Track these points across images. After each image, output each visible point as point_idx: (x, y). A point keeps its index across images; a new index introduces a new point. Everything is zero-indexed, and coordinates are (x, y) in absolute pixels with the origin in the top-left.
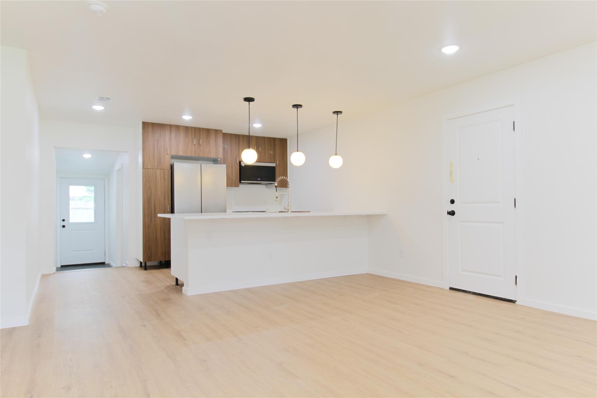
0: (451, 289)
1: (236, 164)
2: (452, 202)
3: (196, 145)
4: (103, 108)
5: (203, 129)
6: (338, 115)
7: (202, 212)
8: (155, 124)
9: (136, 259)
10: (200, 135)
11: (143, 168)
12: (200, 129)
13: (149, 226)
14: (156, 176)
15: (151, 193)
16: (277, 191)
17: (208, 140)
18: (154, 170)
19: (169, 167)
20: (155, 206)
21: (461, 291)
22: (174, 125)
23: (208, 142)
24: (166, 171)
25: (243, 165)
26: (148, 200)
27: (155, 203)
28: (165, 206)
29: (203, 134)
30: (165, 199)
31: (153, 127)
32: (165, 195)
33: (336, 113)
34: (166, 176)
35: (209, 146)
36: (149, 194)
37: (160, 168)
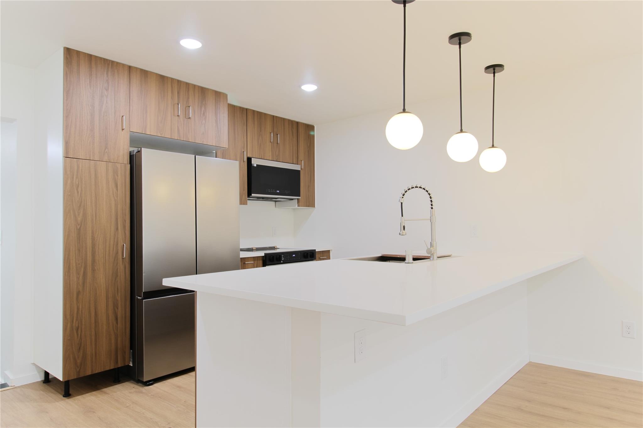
1: (242, 161)
3: (181, 116)
5: (194, 86)
8: (96, 57)
9: (34, 364)
10: (188, 98)
11: (66, 155)
12: (187, 84)
13: (78, 293)
14: (96, 178)
15: (85, 215)
17: (203, 109)
18: (92, 162)
19: (127, 159)
20: (94, 245)
22: (137, 68)
23: (202, 112)
24: (119, 166)
25: (255, 165)
26: (79, 230)
27: (93, 239)
28: (117, 244)
29: (194, 96)
30: (117, 229)
31: (91, 63)
32: (117, 219)
33: (492, 69)
34: (119, 176)
35: (204, 121)
36: (79, 219)
37: (106, 158)
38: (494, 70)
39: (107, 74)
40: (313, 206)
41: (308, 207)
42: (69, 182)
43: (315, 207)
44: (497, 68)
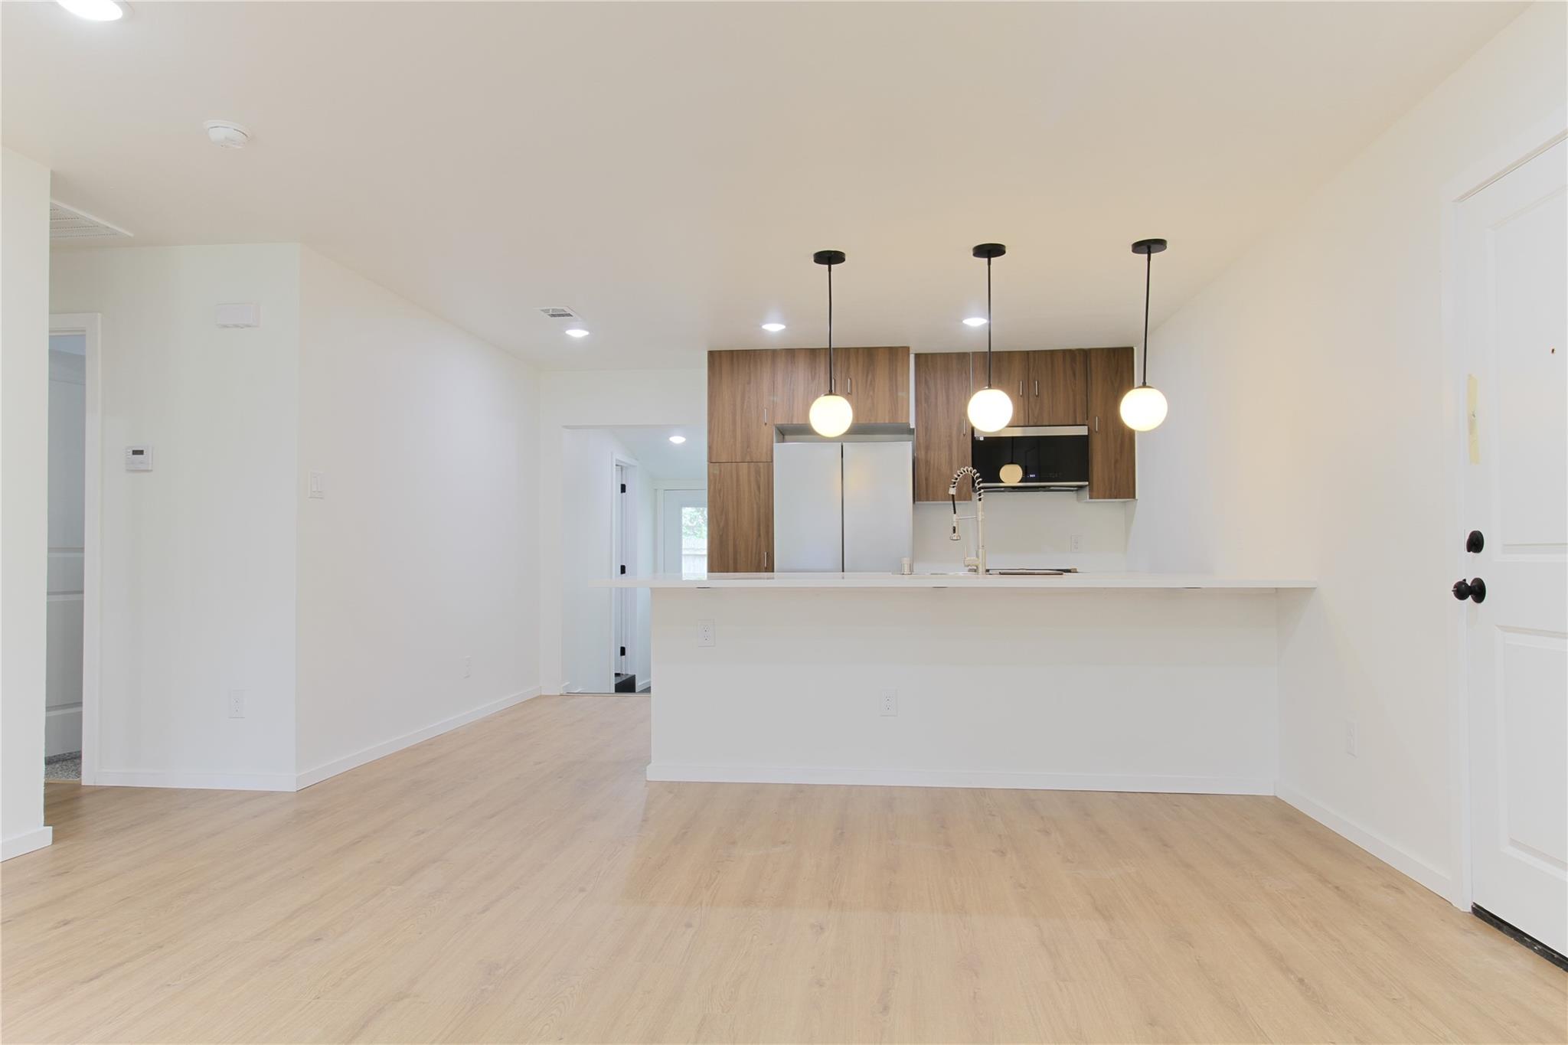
0: (1479, 912)
1: (959, 434)
2: (1475, 543)
4: (586, 333)
5: (857, 348)
6: (1152, 255)
7: (843, 571)
8: (737, 352)
10: (848, 368)
11: (710, 461)
12: (847, 350)
14: (738, 480)
15: (727, 520)
16: (955, 513)
17: (870, 377)
18: (734, 465)
19: (770, 456)
20: (735, 552)
21: (1505, 927)
22: (781, 350)
23: (869, 383)
24: (761, 465)
25: (982, 439)
27: (735, 546)
28: (760, 553)
29: (857, 362)
30: (759, 535)
31: (732, 360)
32: (759, 525)
33: (1145, 248)
34: (762, 478)
35: (871, 393)
36: (722, 524)
37: (748, 459)
38: (1149, 248)
39: (749, 367)
40: (1131, 494)
41: (1116, 498)
42: (712, 487)
43: (1134, 497)
44: (1153, 247)
